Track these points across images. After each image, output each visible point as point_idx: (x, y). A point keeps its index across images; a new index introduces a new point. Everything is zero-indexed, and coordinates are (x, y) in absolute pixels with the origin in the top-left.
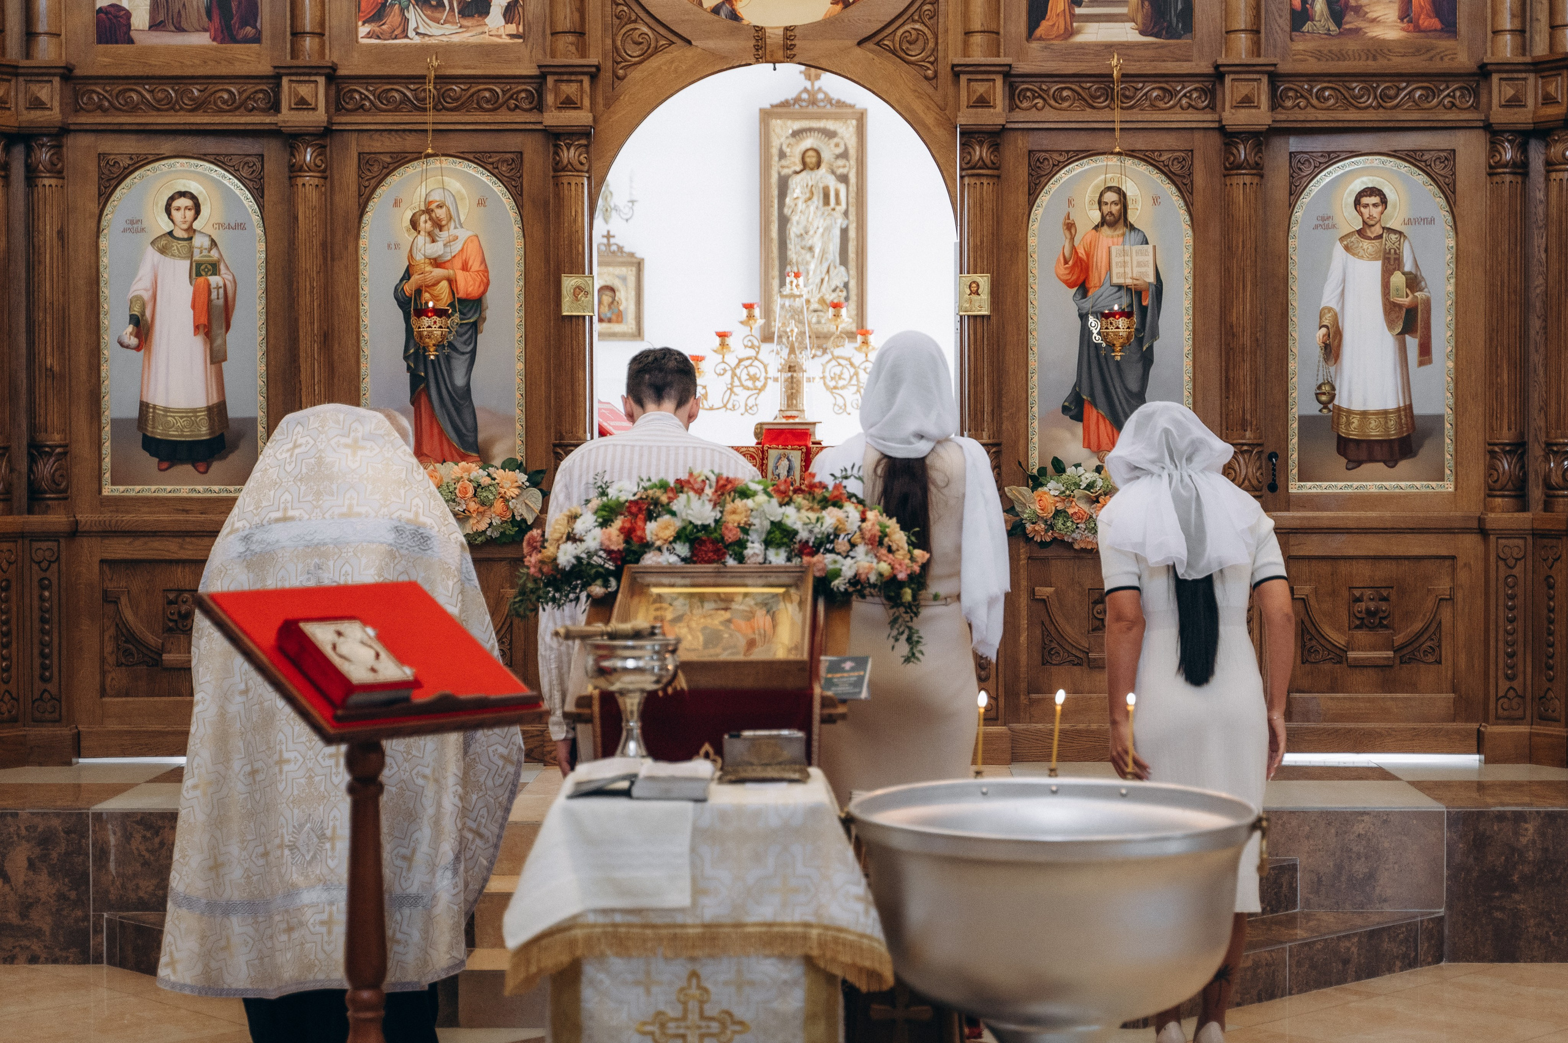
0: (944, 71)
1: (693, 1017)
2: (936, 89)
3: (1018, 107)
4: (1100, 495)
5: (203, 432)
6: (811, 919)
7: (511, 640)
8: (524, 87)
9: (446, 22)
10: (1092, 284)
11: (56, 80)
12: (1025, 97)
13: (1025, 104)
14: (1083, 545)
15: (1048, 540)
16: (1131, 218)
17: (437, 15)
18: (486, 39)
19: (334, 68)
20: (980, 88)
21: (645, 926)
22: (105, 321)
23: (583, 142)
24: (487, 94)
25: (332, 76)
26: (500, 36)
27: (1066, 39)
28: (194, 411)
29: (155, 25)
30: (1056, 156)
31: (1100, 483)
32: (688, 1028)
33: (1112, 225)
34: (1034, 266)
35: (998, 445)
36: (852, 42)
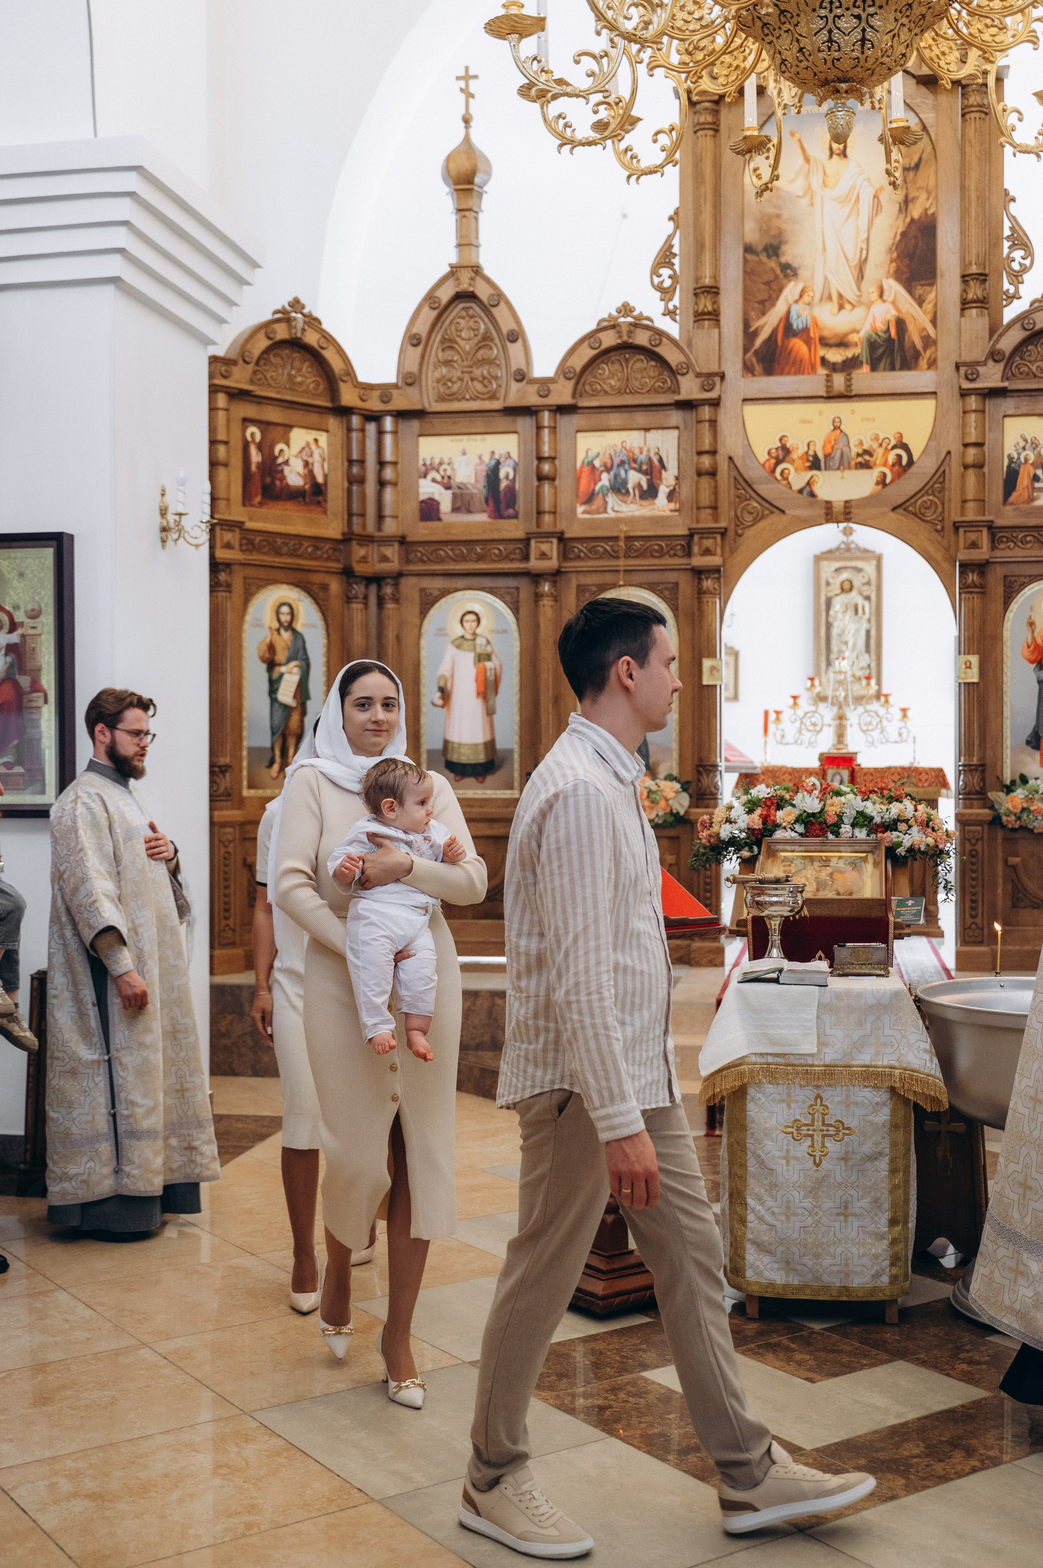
0: (949, 525)
1: (818, 1124)
2: (943, 537)
3: (997, 548)
5: (481, 758)
6: (896, 1064)
8: (679, 542)
9: (631, 503)
11: (396, 545)
12: (1002, 541)
13: (1002, 546)
15: (1017, 826)
17: (625, 498)
18: (656, 513)
19: (562, 533)
20: (972, 536)
21: (788, 1065)
22: (424, 690)
23: (716, 575)
24: (656, 547)
25: (561, 538)
26: (664, 511)
27: (1028, 504)
28: (476, 745)
29: (455, 509)
30: (1022, 579)
32: (814, 1130)
34: (1008, 651)
35: (983, 765)
36: (887, 509)
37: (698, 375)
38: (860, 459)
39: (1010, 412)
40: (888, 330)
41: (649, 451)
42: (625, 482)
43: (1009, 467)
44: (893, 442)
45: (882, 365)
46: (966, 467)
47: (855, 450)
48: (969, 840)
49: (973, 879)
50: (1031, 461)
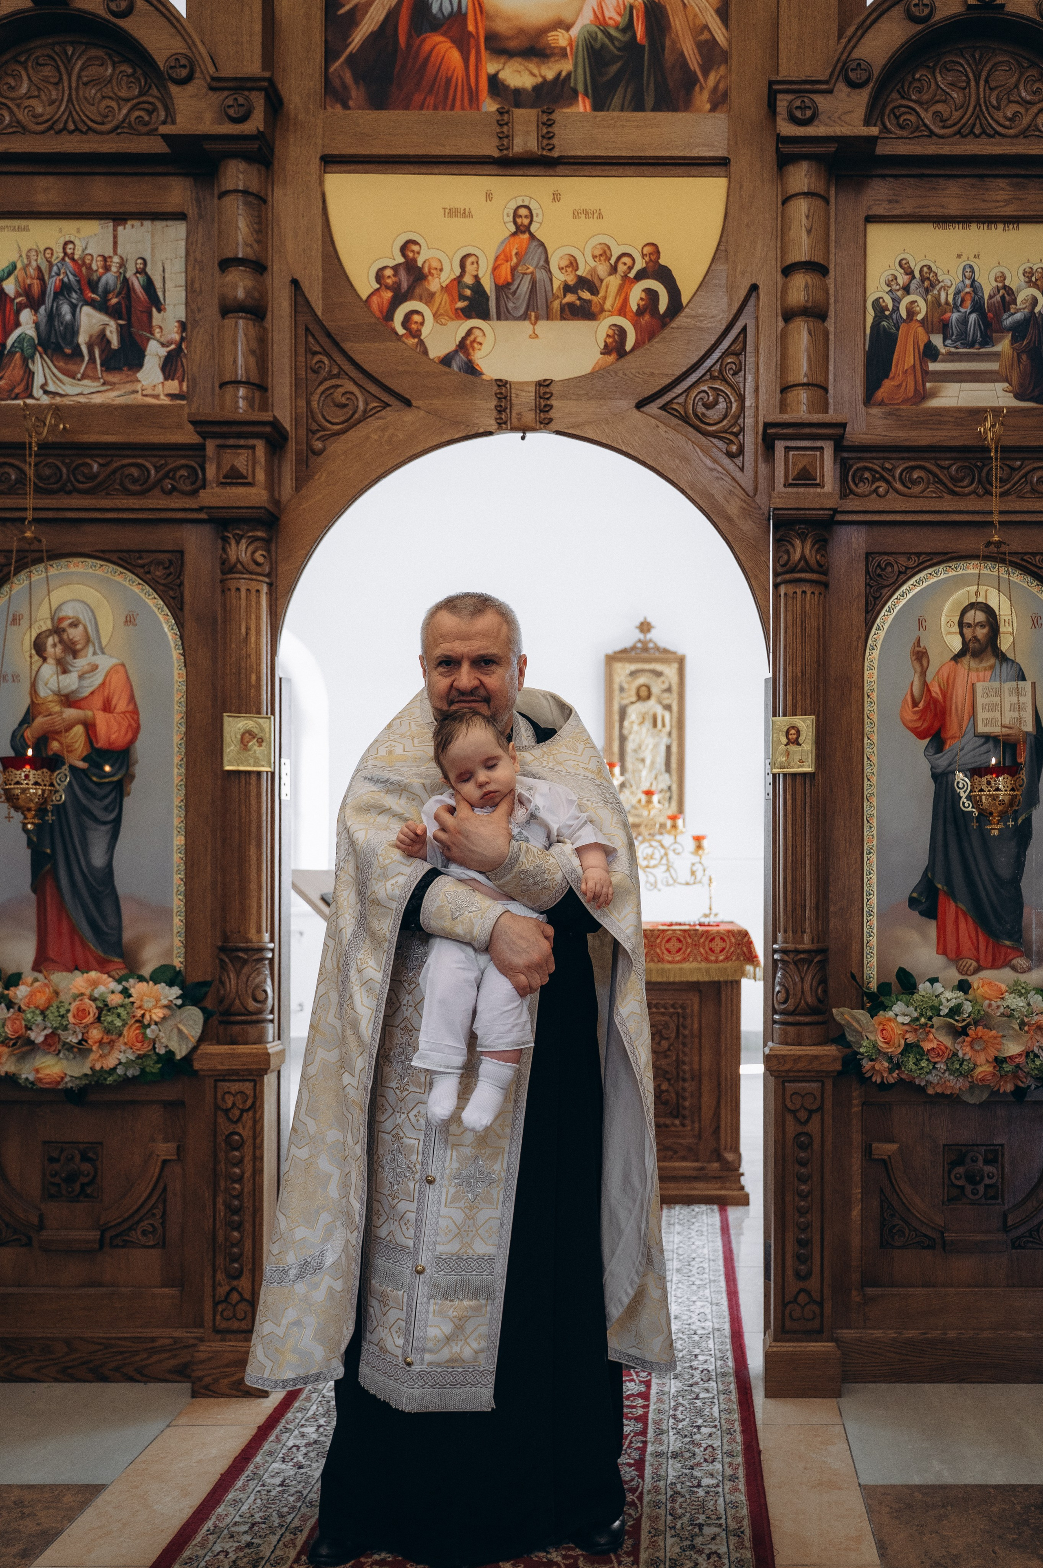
2: (742, 469)
3: (852, 492)
4: (969, 1024)
7: (164, 1213)
8: (183, 462)
9: (84, 377)
10: (950, 734)
12: (862, 479)
13: (863, 488)
14: (939, 1090)
15: (892, 1081)
16: (1005, 644)
17: (72, 367)
18: (138, 399)
20: (802, 459)
23: (261, 533)
24: (135, 472)
26: (157, 397)
27: (916, 404)
30: (902, 560)
31: (968, 1007)
33: (977, 654)
34: (872, 709)
35: (823, 951)
36: (627, 404)
37: (217, 84)
38: (570, 298)
39: (880, 211)
40: (629, 26)
41: (122, 264)
42: (72, 329)
43: (875, 325)
44: (640, 264)
45: (617, 100)
46: (788, 316)
47: (560, 278)
48: (794, 1112)
49: (803, 1196)
50: (920, 317)
